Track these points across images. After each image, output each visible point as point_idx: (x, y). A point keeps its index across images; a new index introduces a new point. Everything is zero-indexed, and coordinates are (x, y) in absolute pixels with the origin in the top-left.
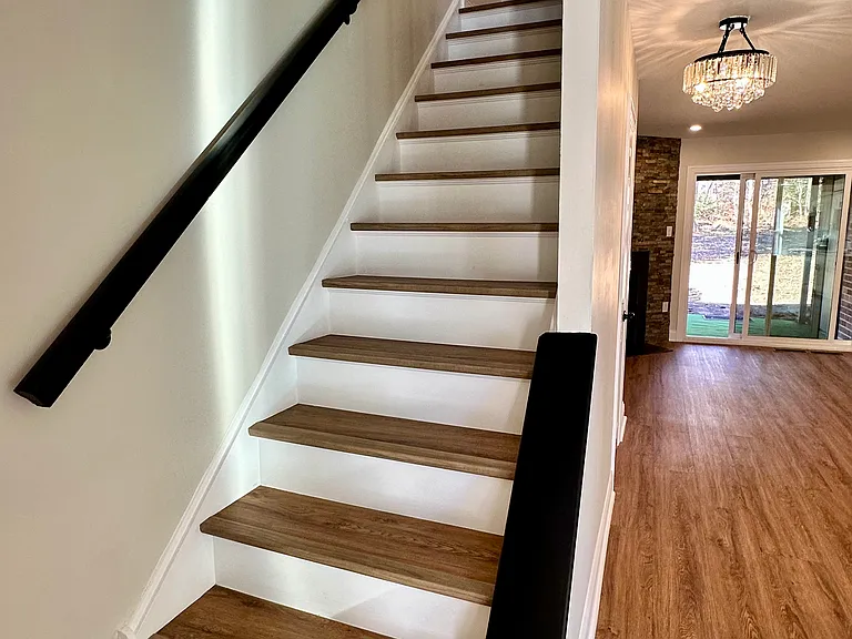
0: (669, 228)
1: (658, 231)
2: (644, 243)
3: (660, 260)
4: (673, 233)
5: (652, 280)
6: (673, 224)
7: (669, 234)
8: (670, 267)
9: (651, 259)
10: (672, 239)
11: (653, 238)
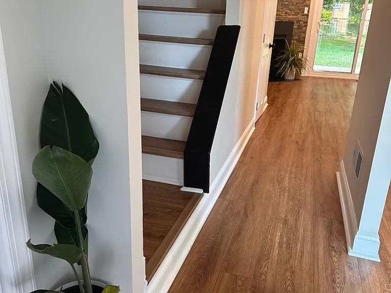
0: (306, 9)
1: (300, 10)
2: (291, 17)
3: (299, 27)
4: (308, 11)
5: (294, 40)
6: (309, 6)
7: (306, 12)
8: (305, 32)
9: (295, 27)
10: (307, 15)
11: (297, 14)
